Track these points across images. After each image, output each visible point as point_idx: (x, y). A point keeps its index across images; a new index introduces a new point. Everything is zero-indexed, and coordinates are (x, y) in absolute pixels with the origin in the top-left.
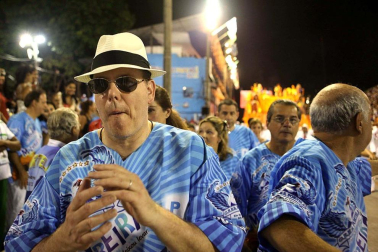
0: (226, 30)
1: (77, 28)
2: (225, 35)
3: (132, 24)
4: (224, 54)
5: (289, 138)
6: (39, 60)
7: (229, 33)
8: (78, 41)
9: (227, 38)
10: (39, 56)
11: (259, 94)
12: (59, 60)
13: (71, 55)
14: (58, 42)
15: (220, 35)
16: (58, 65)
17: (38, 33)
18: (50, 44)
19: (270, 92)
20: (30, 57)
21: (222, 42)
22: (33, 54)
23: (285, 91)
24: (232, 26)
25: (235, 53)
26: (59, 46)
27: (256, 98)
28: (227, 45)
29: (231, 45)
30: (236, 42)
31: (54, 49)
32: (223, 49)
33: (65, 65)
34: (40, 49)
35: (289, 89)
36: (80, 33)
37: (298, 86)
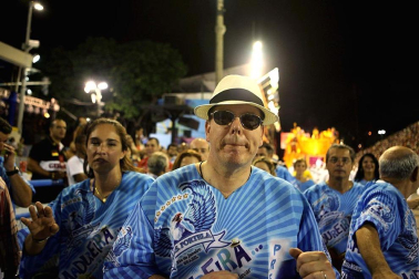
0: (269, 79)
1: (136, 76)
2: (267, 84)
3: (185, 73)
4: (268, 101)
5: (342, 175)
6: (102, 104)
7: (271, 82)
8: (137, 88)
9: (270, 86)
10: (102, 100)
11: (298, 136)
12: (120, 104)
13: (130, 100)
14: (119, 88)
15: (263, 83)
16: (119, 108)
17: (101, 80)
18: (112, 90)
19: (308, 135)
20: (94, 101)
21: (265, 90)
22: (97, 98)
23: (322, 135)
24: (275, 75)
25: (277, 100)
26: (120, 92)
27: (295, 140)
28: (269, 92)
29: (273, 92)
30: (278, 90)
31: (115, 95)
32: (266, 96)
33: (124, 108)
34: (103, 93)
35: (325, 133)
36: (139, 80)
37: (333, 130)
